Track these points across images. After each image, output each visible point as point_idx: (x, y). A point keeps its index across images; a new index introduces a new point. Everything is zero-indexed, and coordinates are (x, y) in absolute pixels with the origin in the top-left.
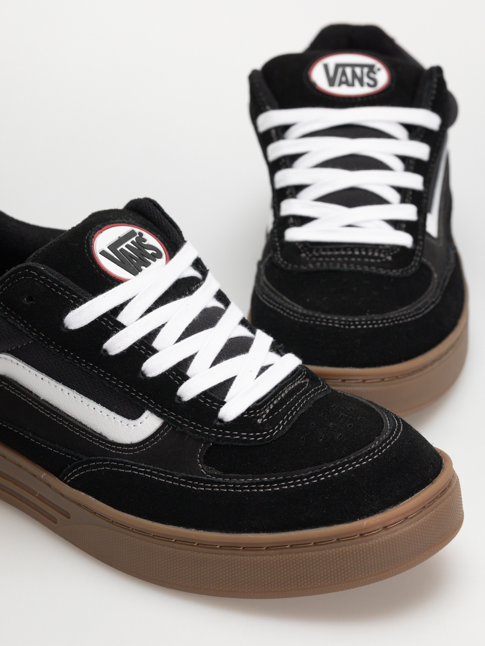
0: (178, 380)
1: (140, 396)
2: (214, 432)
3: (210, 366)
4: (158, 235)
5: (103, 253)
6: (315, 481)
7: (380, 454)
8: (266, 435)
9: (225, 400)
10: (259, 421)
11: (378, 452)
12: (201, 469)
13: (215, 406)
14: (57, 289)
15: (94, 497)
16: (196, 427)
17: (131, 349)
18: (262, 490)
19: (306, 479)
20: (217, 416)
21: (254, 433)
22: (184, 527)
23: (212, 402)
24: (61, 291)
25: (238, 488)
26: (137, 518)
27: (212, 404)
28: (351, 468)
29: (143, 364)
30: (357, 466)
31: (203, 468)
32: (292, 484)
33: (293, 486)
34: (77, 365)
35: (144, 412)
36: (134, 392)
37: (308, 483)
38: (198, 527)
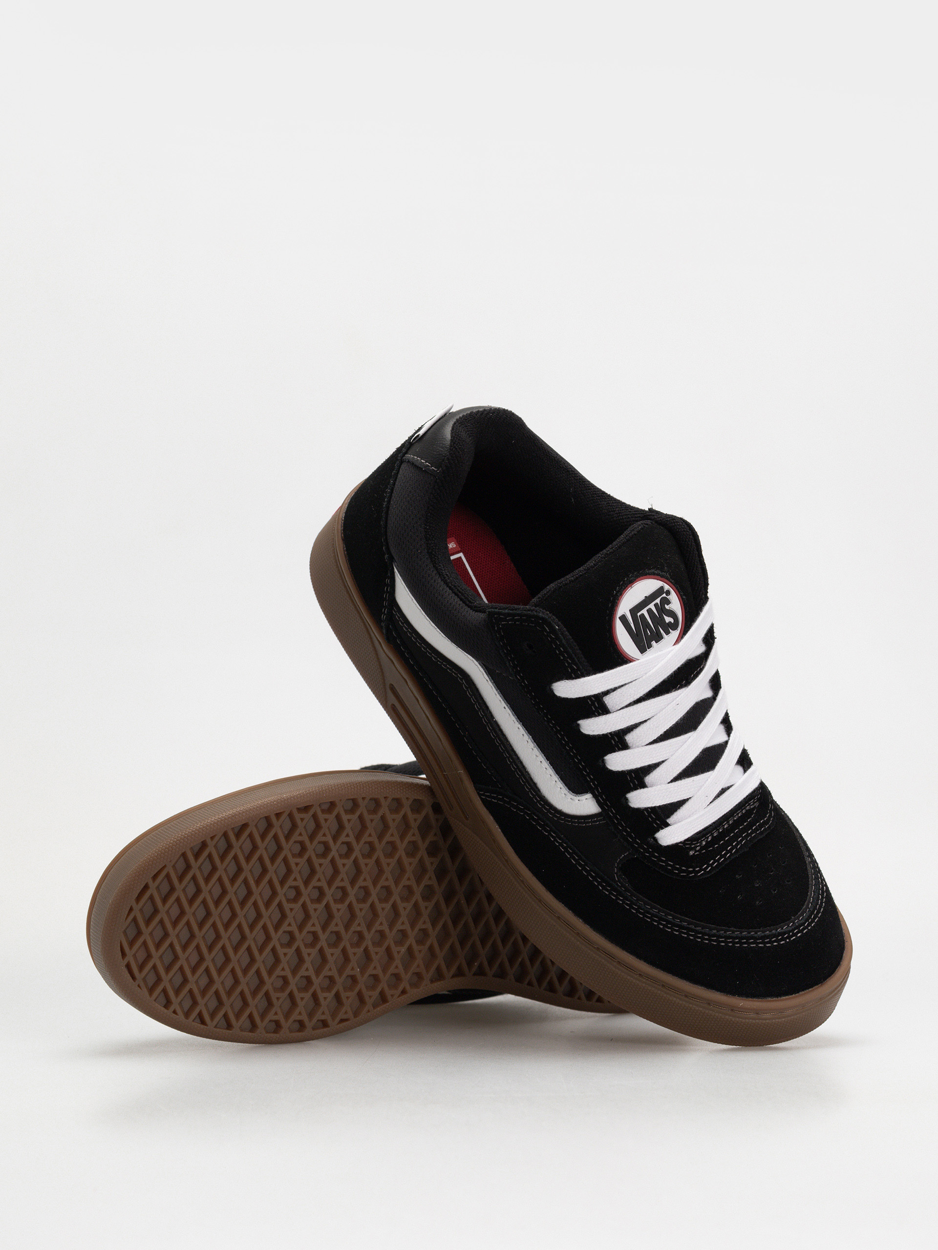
0: (634, 784)
1: (590, 778)
2: (644, 849)
3: (669, 781)
4: (684, 597)
5: (623, 619)
6: (714, 943)
7: (788, 940)
8: (691, 872)
9: (669, 821)
10: (691, 853)
11: (787, 938)
12: (615, 873)
13: (657, 824)
14: (561, 653)
15: (500, 829)
16: (629, 835)
17: (604, 737)
18: (661, 927)
19: (707, 937)
20: (654, 834)
21: (681, 866)
22: (573, 912)
23: (656, 819)
24: (564, 656)
25: (641, 913)
26: (534, 877)
27: (654, 821)
28: (754, 945)
29: (608, 754)
30: (761, 945)
31: (616, 873)
32: (692, 935)
33: (692, 938)
34: (546, 723)
35: (587, 793)
36: (586, 772)
37: (707, 942)
38: (587, 921)
